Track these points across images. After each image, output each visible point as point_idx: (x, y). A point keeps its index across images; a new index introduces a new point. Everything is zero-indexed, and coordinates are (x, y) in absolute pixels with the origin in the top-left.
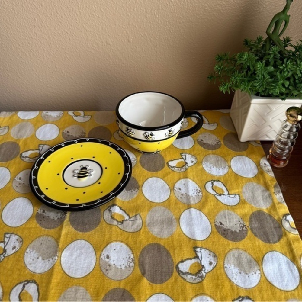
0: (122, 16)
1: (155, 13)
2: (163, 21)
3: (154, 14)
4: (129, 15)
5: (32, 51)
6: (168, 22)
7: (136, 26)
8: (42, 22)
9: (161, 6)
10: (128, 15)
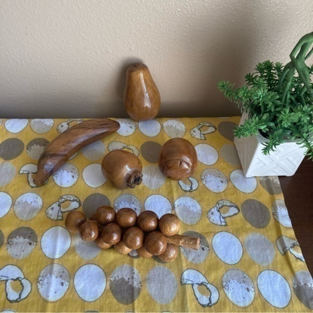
0: (123, 25)
1: (160, 22)
2: (168, 31)
3: (159, 23)
4: (131, 23)
5: (24, 58)
6: (174, 31)
7: (139, 35)
8: (35, 30)
9: (166, 15)
10: (130, 25)
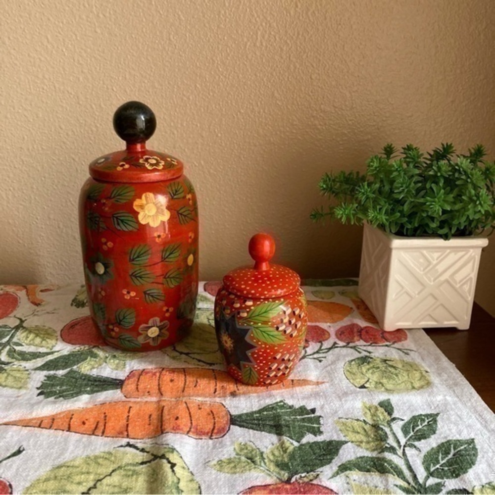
0: (163, 133)
1: (216, 130)
2: (228, 143)
3: (215, 132)
4: (175, 132)
6: (236, 143)
7: (186, 150)
8: (35, 142)
9: (224, 119)
10: (173, 134)
